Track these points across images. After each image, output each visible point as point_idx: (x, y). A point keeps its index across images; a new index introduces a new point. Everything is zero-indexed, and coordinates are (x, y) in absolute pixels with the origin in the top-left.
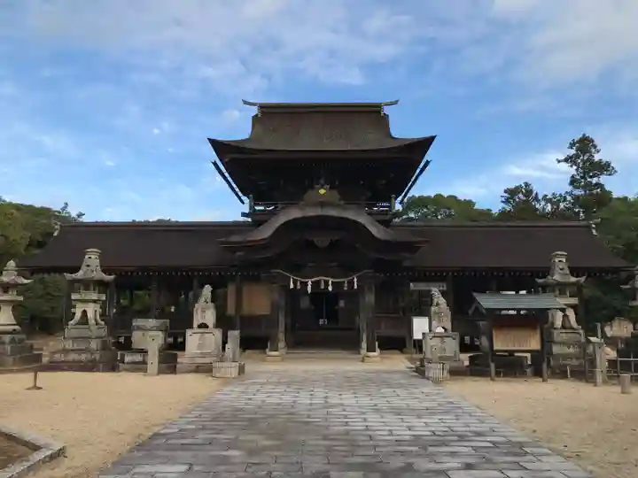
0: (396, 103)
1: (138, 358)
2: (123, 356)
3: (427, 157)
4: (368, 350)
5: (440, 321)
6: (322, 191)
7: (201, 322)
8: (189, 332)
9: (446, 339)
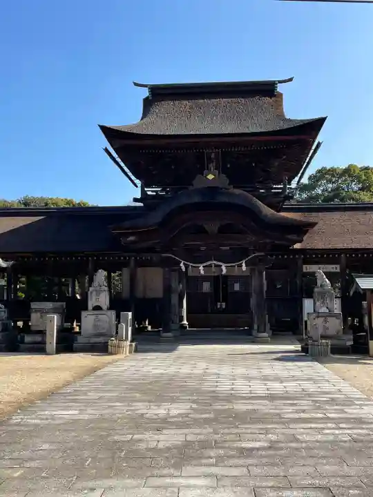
0: (291, 80)
1: (38, 338)
2: (23, 338)
3: (319, 139)
4: (259, 331)
5: (323, 303)
6: (210, 177)
7: (95, 305)
8: (84, 314)
9: (329, 319)
